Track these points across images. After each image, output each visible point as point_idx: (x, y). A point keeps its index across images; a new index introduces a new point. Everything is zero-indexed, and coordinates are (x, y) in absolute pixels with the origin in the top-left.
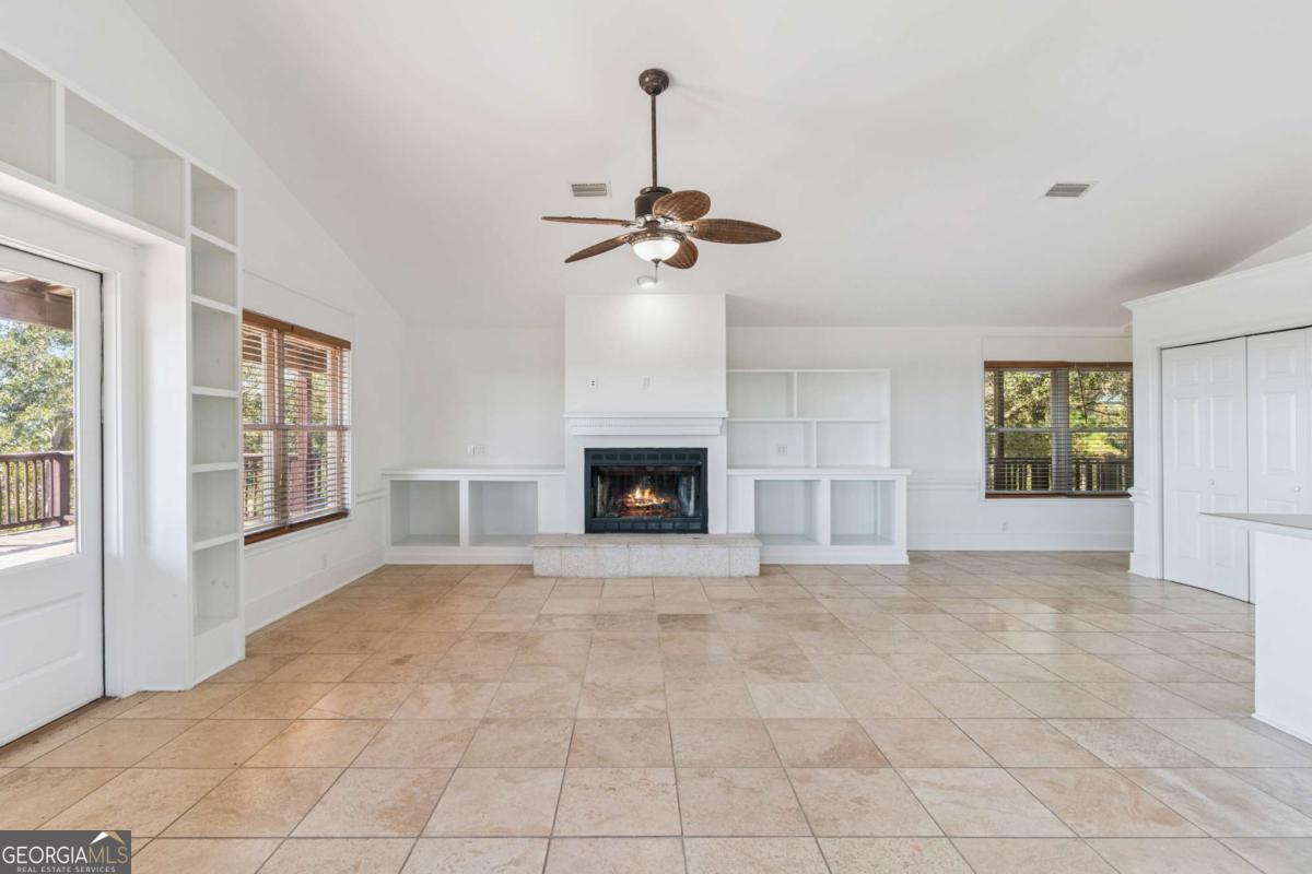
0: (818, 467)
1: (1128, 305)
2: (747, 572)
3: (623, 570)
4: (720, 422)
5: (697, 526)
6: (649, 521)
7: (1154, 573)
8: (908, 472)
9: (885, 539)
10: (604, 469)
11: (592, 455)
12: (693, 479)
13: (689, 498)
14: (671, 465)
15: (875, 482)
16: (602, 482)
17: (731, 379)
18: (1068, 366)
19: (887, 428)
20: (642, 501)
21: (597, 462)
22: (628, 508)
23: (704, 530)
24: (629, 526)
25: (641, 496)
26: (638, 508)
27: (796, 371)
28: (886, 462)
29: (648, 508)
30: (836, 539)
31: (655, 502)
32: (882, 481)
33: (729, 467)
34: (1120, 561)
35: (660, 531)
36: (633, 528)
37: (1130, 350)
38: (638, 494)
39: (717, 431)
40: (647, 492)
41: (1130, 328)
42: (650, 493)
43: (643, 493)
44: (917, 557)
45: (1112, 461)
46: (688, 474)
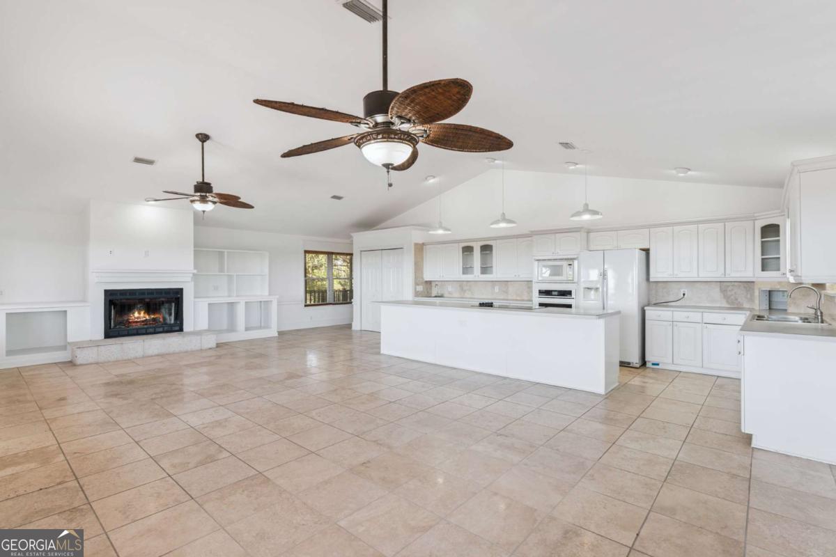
0: (237, 296)
1: (352, 234)
2: (210, 346)
3: (140, 354)
4: (191, 275)
5: (177, 328)
6: (148, 328)
7: (359, 328)
8: (277, 297)
9: (267, 327)
10: (116, 302)
11: (108, 293)
12: (173, 304)
13: (170, 315)
14: (160, 298)
15: (261, 302)
16: (114, 308)
17: (196, 253)
18: (333, 253)
19: (267, 277)
20: (138, 318)
21: (111, 298)
22: (130, 322)
23: (181, 330)
24: (135, 332)
25: (138, 315)
26: (137, 322)
27: (226, 251)
28: (267, 293)
29: (143, 321)
30: (247, 329)
31: (147, 317)
32: (264, 301)
33: (195, 297)
34: (349, 326)
35: (155, 333)
36: (137, 333)
37: (352, 249)
38: (136, 314)
39: (189, 279)
40: (142, 313)
41: (352, 241)
42: (144, 313)
43: (140, 314)
44: (281, 333)
45: (345, 291)
46: (169, 302)
